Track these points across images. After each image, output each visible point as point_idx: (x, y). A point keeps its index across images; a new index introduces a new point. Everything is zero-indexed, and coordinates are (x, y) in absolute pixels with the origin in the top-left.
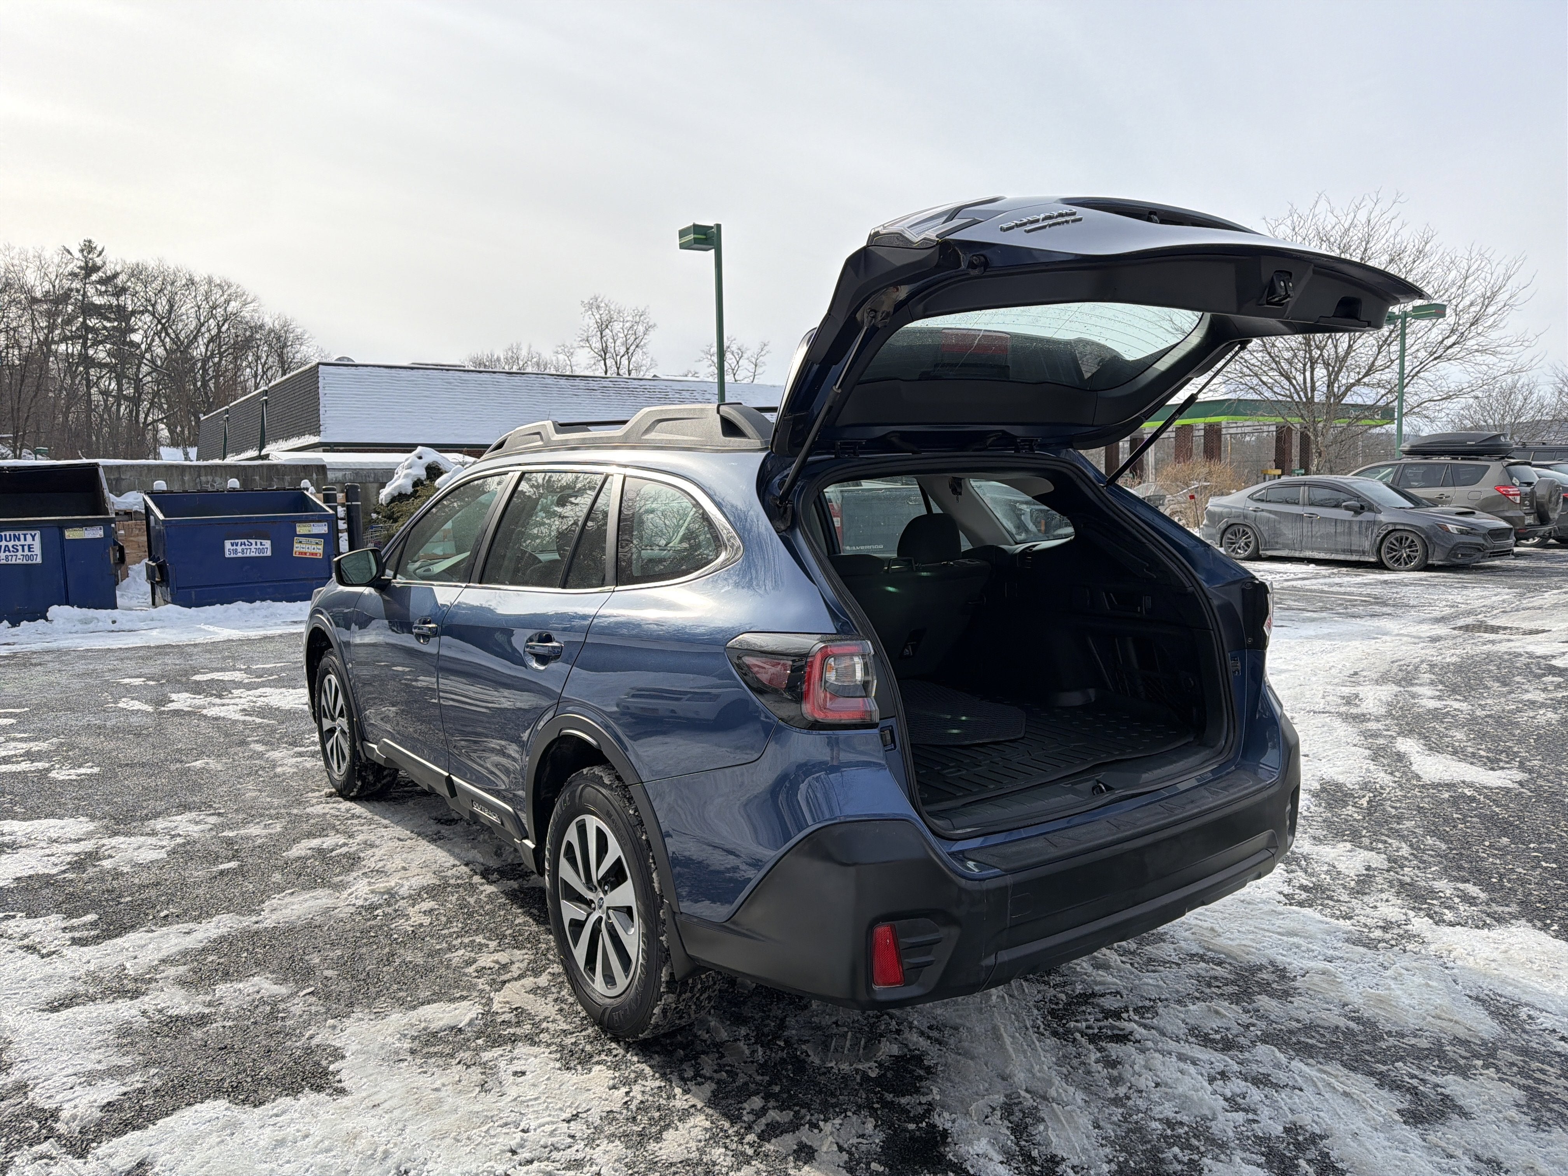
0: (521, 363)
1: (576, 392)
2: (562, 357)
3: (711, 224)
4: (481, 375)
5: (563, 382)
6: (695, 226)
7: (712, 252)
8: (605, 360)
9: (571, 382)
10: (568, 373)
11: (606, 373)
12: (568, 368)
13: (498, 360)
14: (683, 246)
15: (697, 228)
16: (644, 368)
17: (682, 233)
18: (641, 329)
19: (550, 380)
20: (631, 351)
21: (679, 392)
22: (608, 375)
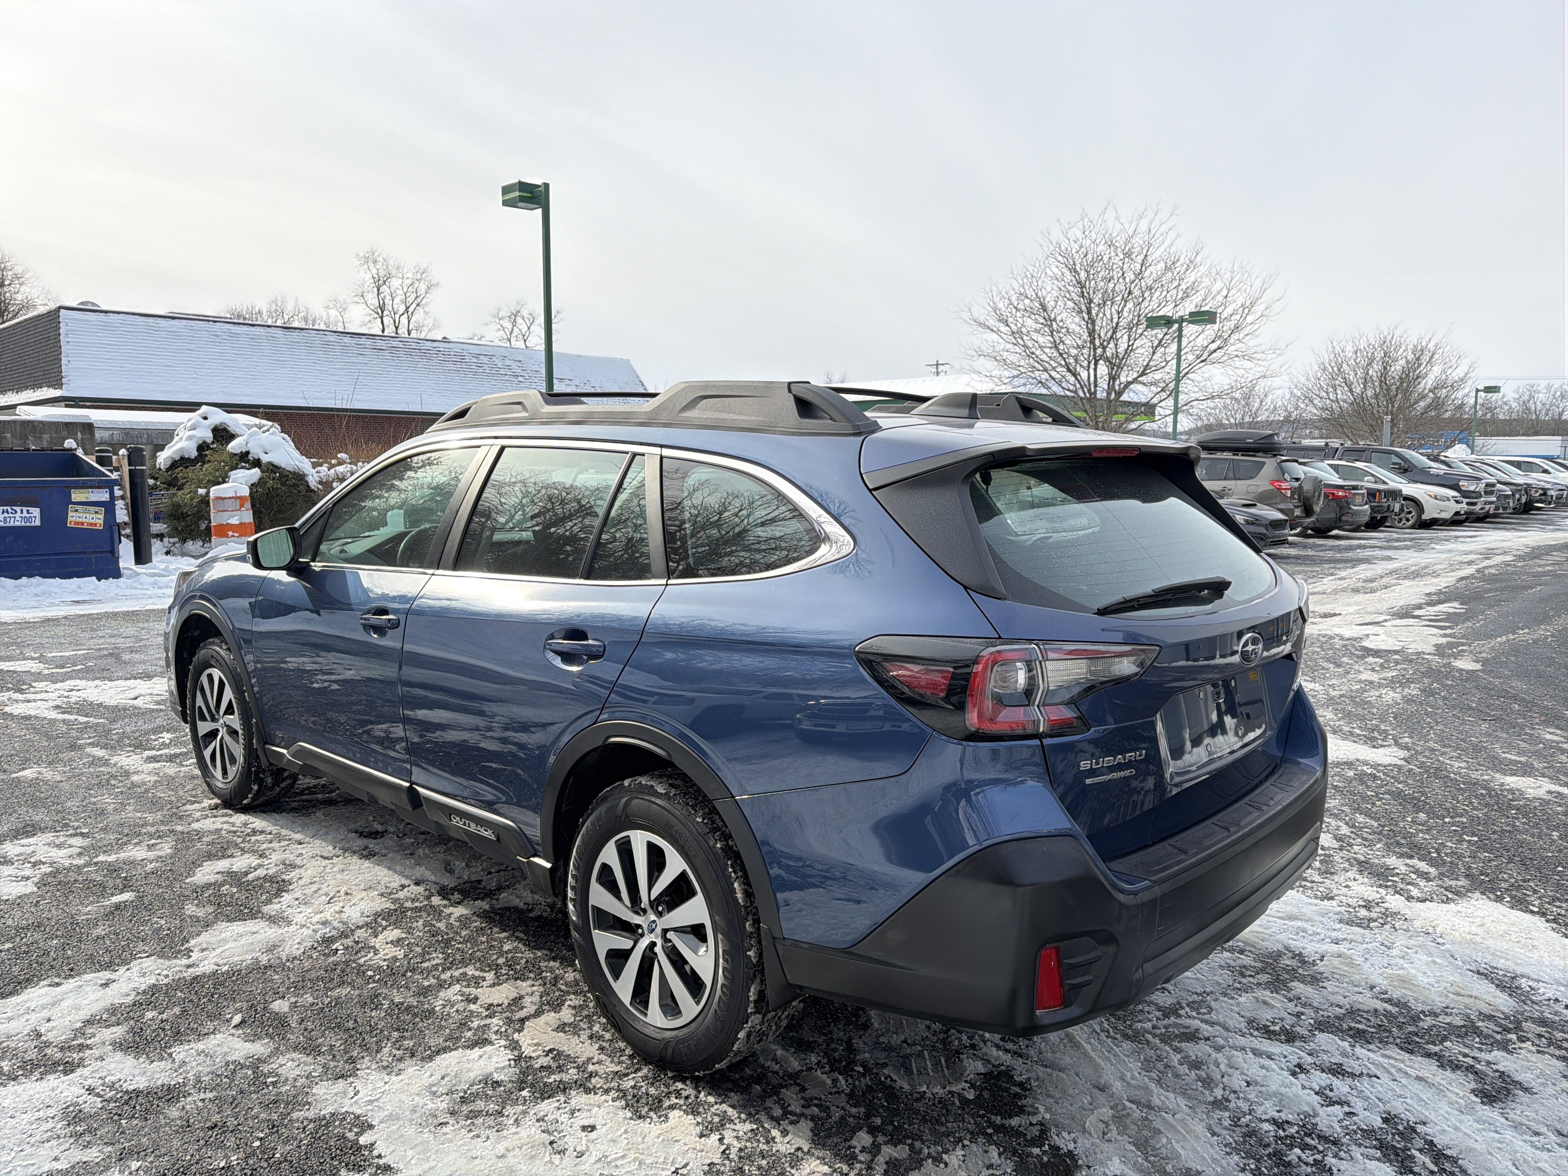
0: (286, 318)
1: (361, 351)
2: (333, 313)
3: (538, 181)
4: (253, 329)
5: (347, 339)
6: (520, 183)
7: (539, 211)
8: (382, 318)
9: (356, 340)
10: (340, 330)
11: (383, 331)
12: (340, 324)
13: (260, 312)
14: (505, 203)
15: (522, 186)
16: (425, 329)
17: (506, 190)
18: (423, 287)
19: (332, 338)
20: (411, 309)
21: (477, 356)
22: (386, 333)
